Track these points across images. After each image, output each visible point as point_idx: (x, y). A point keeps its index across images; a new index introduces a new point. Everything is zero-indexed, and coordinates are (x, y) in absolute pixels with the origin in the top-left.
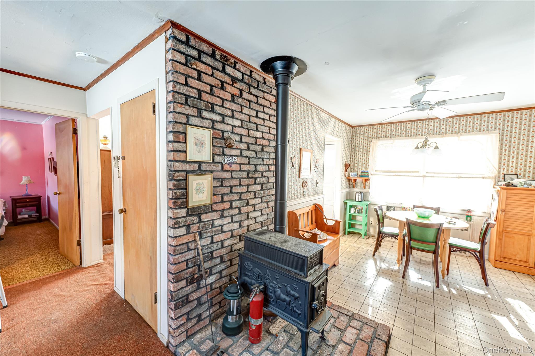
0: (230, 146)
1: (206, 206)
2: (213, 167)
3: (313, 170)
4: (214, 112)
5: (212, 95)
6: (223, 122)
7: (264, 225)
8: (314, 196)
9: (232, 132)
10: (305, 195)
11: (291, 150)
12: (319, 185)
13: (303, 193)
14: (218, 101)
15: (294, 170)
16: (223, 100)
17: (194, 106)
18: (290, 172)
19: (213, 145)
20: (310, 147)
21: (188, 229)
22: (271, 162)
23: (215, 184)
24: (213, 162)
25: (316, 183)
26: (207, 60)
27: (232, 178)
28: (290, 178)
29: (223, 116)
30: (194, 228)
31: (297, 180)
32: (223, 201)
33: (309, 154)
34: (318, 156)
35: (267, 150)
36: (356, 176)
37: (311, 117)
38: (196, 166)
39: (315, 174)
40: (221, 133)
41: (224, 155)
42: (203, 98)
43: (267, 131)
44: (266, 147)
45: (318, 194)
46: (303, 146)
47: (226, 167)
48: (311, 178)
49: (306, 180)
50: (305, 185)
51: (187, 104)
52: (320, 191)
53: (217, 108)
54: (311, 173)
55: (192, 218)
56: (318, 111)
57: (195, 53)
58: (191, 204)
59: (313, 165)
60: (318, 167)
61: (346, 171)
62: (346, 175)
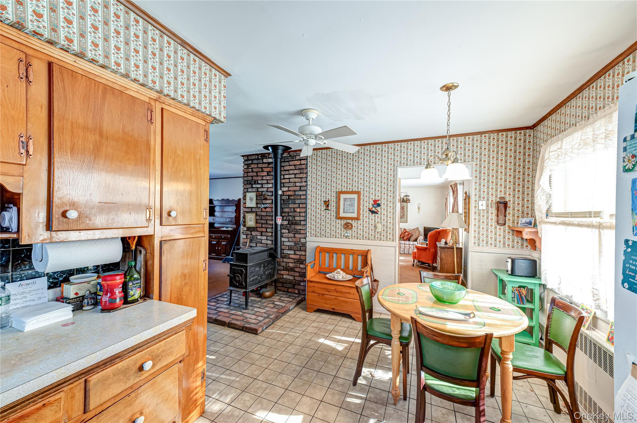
1: (254, 228)
2: (257, 210)
3: (366, 212)
4: (258, 184)
5: (257, 176)
6: (262, 187)
7: (290, 248)
8: (370, 241)
9: (267, 191)
10: (350, 237)
11: (323, 194)
12: (384, 230)
13: (346, 235)
14: (260, 178)
15: (329, 212)
16: (262, 176)
17: (250, 184)
18: (323, 213)
19: (257, 199)
20: (358, 188)
21: (247, 236)
22: (297, 206)
23: (258, 218)
24: (257, 207)
25: (375, 227)
26: (255, 162)
27: (267, 215)
28: (323, 218)
29: (262, 184)
30: (249, 236)
31: (333, 221)
32: (262, 227)
33: (355, 196)
34: (378, 196)
35: (292, 197)
36: (531, 225)
37: (358, 158)
38: (250, 209)
39: (372, 216)
40: (261, 193)
41: (262, 203)
42: (253, 179)
43: (292, 185)
44: (291, 196)
45: (381, 240)
46: (344, 189)
47: (264, 210)
48: (362, 220)
49: (350, 221)
50: (348, 226)
51: (247, 184)
52: (387, 238)
53: (259, 182)
54: (362, 215)
55: (248, 232)
56: (373, 147)
57: (250, 162)
58: (247, 226)
59: (366, 206)
60: (379, 209)
61: (505, 216)
62: (504, 223)
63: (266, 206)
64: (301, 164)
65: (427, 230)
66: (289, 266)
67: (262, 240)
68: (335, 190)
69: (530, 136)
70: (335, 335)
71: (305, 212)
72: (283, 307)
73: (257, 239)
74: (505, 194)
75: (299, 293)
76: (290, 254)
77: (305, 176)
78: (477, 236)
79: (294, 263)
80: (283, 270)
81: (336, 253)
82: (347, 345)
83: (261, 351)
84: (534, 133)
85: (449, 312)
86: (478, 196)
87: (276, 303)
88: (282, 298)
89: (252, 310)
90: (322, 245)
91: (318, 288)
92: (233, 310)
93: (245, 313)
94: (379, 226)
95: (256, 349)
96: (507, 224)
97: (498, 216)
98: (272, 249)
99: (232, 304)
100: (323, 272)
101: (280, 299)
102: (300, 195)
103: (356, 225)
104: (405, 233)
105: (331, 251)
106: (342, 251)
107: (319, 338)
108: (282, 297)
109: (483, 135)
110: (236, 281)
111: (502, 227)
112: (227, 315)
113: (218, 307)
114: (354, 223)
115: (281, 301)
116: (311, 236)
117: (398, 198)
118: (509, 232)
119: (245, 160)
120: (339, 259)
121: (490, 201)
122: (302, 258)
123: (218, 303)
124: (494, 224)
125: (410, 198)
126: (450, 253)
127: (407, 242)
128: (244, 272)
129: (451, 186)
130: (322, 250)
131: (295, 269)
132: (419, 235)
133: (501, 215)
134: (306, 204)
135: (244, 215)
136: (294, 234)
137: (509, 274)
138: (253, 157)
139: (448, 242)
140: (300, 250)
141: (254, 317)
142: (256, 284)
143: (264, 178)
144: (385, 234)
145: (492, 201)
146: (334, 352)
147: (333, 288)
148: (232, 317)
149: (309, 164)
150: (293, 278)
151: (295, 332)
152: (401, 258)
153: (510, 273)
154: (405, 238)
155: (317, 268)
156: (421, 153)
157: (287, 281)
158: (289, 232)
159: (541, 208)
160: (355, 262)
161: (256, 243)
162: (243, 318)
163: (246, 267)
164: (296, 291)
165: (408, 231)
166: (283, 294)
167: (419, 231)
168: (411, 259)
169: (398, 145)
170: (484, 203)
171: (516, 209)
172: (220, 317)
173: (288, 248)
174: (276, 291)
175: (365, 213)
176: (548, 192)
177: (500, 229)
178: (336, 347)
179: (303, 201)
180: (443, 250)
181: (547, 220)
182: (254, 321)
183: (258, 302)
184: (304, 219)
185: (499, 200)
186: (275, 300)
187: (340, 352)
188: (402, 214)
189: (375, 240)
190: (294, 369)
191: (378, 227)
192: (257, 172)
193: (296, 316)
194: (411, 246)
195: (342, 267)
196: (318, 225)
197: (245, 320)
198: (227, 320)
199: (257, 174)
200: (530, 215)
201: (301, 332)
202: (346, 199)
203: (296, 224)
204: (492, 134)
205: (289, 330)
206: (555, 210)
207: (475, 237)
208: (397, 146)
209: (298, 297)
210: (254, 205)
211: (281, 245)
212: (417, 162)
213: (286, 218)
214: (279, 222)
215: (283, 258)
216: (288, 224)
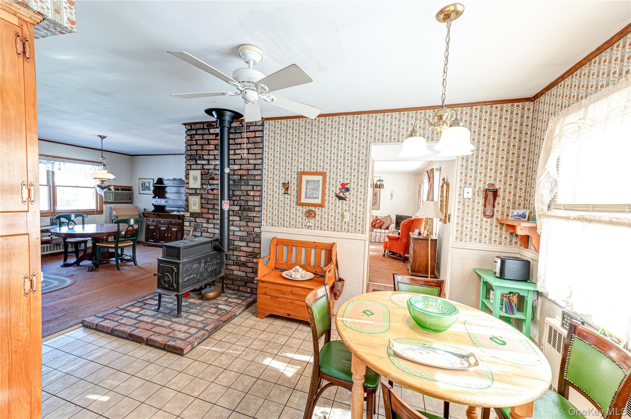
0: (213, 179)
1: (198, 213)
2: (202, 192)
3: (332, 197)
4: (203, 159)
5: (203, 150)
6: (209, 164)
7: (242, 239)
8: (336, 233)
9: (215, 169)
10: (313, 228)
11: (282, 175)
12: (352, 220)
13: (308, 224)
14: (206, 152)
15: (289, 196)
16: (209, 150)
17: (194, 159)
18: (282, 198)
19: (202, 179)
20: (323, 168)
21: (190, 224)
22: (250, 188)
23: (203, 201)
24: (202, 188)
25: (343, 216)
26: (200, 132)
27: (214, 199)
28: (281, 204)
29: (208, 160)
30: (193, 224)
31: (293, 207)
32: (208, 213)
33: (320, 178)
34: (347, 179)
35: (245, 178)
36: (525, 218)
37: (325, 131)
38: (194, 191)
39: (339, 203)
40: (207, 171)
41: (209, 184)
42: (198, 153)
43: (245, 163)
44: (244, 175)
45: (348, 232)
46: (307, 170)
47: (210, 192)
48: (327, 208)
49: (313, 208)
50: (310, 214)
51: (191, 159)
52: (355, 229)
53: (205, 157)
54: (327, 202)
55: (192, 218)
56: (343, 118)
57: (194, 132)
58: (190, 211)
59: (333, 191)
60: (347, 194)
61: (494, 207)
62: (491, 214)
63: (213, 187)
64: (255, 137)
65: (399, 219)
66: (240, 260)
67: (208, 228)
68: (296, 170)
69: (529, 109)
70: (286, 353)
71: (259, 196)
72: (227, 312)
73: (202, 227)
74: (495, 180)
75: (251, 292)
76: (241, 246)
77: (260, 151)
78: (459, 229)
79: (247, 257)
80: (234, 265)
81: (296, 246)
82: (300, 367)
83: (180, 385)
84: (534, 107)
85: (437, 351)
86: (463, 182)
87: (220, 306)
88: (230, 300)
89: (185, 318)
90: (280, 236)
91: (271, 289)
92: (161, 318)
93: (175, 322)
94: (347, 214)
95: (173, 381)
96: (495, 217)
97: (485, 206)
98: (217, 240)
99: (161, 309)
100: (279, 269)
101: (226, 301)
102: (255, 175)
103: (320, 213)
104: (377, 220)
105: (290, 244)
106: (302, 243)
107: (265, 357)
108: (229, 298)
109: (474, 107)
110: (165, 282)
111: (489, 220)
112: (149, 326)
113: (142, 315)
114: (318, 211)
115: (228, 303)
116: (267, 225)
117: (370, 182)
118: (496, 226)
119: (188, 130)
120: (298, 254)
121: (477, 188)
122: (255, 251)
123: (143, 309)
124: (480, 215)
125: (383, 183)
126: (424, 245)
127: (379, 230)
128: (176, 271)
129: (427, 172)
130: (279, 243)
131: (248, 264)
132: (391, 222)
133: (489, 205)
134: (261, 186)
135: (187, 198)
136: (247, 222)
137: (497, 277)
138: (198, 126)
139: (422, 232)
140: (254, 242)
141: (184, 328)
142: (193, 284)
143: (211, 153)
144: (353, 225)
145: (480, 188)
146: (280, 382)
147: (289, 289)
148: (157, 329)
149: (266, 137)
150: (245, 275)
151: (236, 350)
152: (371, 247)
153: (499, 276)
154: (377, 226)
155: (272, 264)
156: (399, 127)
157: (237, 278)
158: (240, 220)
159: (544, 198)
160: (318, 256)
161: (202, 233)
162: (169, 330)
163: (178, 264)
164: (249, 290)
165: (380, 218)
166: (232, 294)
167: (391, 219)
168: (381, 248)
169: (372, 116)
170: (470, 190)
171: (507, 199)
172: (138, 330)
173: (239, 239)
174: (223, 290)
175: (331, 199)
176: (554, 178)
177: (487, 222)
178: (285, 372)
179: (258, 183)
180: (416, 241)
181: (549, 213)
182: (182, 335)
183: (197, 305)
184: (258, 205)
185: (487, 187)
186: (220, 302)
187: (289, 379)
188: (374, 201)
189: (341, 231)
190: (218, 415)
191: (346, 217)
192: (202, 145)
193: (243, 325)
194: (382, 234)
195: (303, 263)
196: (275, 212)
197: (171, 335)
198: (145, 335)
199: (202, 148)
200: (522, 206)
201: (244, 348)
202: (309, 181)
203: (249, 210)
204: (484, 107)
205: (228, 345)
206: (560, 200)
207: (457, 231)
208: (372, 118)
209: (250, 297)
210: (198, 185)
211: (229, 235)
212: (395, 139)
213: (237, 203)
214: (226, 207)
215: (233, 250)
216: (240, 210)
